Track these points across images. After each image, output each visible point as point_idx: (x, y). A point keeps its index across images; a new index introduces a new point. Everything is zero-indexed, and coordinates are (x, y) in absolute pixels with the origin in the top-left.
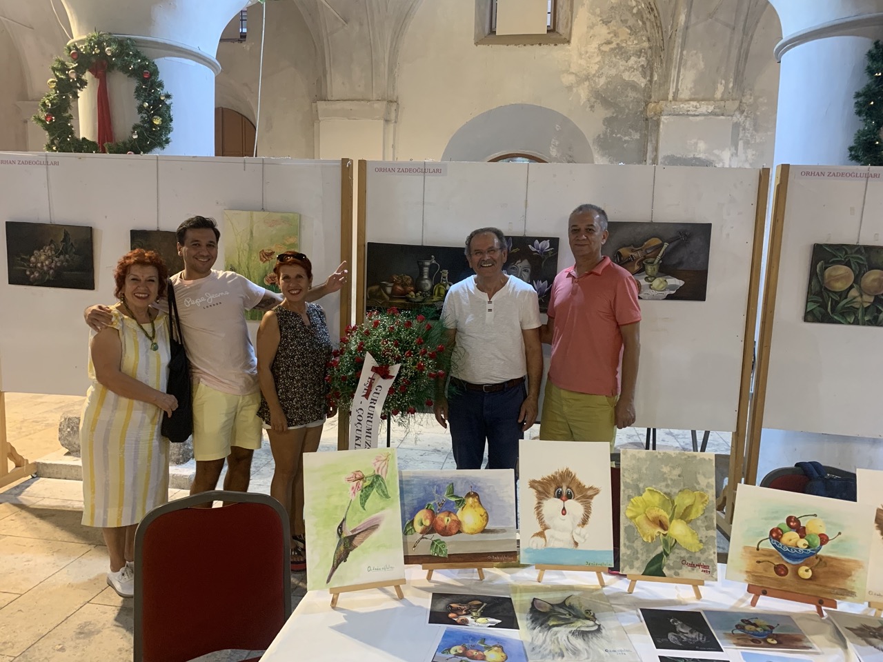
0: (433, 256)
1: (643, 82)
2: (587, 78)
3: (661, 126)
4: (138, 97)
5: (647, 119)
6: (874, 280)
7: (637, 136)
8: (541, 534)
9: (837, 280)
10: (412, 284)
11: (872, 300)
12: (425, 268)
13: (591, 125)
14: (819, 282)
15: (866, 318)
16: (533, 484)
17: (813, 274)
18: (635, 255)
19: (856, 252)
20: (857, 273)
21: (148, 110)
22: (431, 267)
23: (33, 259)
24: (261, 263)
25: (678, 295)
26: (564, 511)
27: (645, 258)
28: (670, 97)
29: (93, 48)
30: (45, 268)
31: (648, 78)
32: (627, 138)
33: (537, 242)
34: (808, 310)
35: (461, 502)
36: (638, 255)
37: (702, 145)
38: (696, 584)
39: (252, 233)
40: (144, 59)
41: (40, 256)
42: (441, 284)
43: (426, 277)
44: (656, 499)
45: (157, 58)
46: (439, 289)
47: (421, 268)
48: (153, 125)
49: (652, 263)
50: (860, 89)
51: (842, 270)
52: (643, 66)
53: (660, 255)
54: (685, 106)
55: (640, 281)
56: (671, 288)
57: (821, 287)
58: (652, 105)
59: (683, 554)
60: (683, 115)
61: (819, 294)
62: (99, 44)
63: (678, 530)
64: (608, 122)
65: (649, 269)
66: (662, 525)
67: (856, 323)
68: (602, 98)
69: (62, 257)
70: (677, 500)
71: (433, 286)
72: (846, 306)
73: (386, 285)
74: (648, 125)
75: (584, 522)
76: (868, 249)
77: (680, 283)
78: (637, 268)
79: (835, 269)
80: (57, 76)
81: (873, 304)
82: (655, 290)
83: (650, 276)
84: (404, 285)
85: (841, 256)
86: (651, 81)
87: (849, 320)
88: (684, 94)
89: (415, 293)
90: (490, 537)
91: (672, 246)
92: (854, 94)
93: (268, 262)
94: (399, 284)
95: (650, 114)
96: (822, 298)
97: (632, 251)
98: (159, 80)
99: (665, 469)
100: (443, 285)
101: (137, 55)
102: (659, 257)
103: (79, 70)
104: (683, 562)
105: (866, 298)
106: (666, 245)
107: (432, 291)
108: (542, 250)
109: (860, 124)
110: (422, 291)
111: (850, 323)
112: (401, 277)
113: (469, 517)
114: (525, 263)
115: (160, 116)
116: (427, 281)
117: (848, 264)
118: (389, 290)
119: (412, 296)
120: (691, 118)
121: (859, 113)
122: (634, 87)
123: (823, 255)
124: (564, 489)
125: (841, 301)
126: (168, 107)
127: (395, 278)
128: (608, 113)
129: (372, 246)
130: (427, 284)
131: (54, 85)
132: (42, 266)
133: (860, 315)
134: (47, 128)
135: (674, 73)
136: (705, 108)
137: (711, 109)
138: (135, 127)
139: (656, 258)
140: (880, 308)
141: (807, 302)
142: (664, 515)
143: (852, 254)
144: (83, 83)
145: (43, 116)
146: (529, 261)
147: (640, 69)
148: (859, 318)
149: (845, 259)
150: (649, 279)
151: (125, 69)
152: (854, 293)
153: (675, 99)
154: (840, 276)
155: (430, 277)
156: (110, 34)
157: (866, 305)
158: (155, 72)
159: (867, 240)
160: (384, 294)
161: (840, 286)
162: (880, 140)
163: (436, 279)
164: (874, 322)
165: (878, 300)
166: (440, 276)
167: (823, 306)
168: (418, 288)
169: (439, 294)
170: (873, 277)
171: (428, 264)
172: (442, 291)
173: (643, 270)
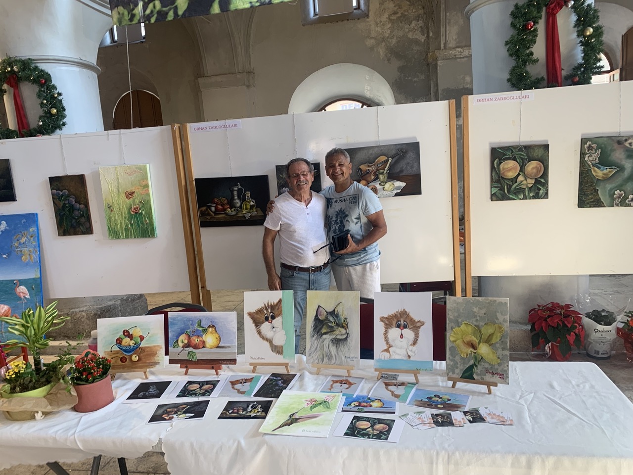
0: (238, 183)
1: (423, 39)
2: (383, 40)
3: (439, 68)
4: (39, 97)
5: (428, 64)
6: (533, 168)
7: (422, 77)
9: (509, 170)
10: (228, 204)
11: (533, 182)
12: (235, 192)
14: (497, 173)
15: (531, 195)
17: (493, 168)
18: (371, 169)
19: (519, 151)
20: (521, 164)
21: (47, 105)
22: (239, 191)
24: (127, 199)
25: (403, 193)
27: (378, 170)
28: (442, 47)
29: (6, 67)
31: (426, 35)
32: (416, 79)
34: (492, 193)
36: (373, 168)
39: (118, 182)
40: (40, 71)
42: (247, 201)
43: (236, 198)
46: (246, 205)
47: (232, 191)
48: (51, 114)
49: (383, 173)
50: (508, 38)
51: (511, 164)
52: (421, 27)
53: (387, 167)
54: (453, 52)
55: (376, 186)
56: (398, 188)
57: (499, 177)
58: (431, 54)
60: (452, 58)
61: (498, 181)
64: (401, 69)
65: (381, 177)
67: (525, 198)
68: (396, 53)
71: (242, 204)
72: (517, 188)
73: (211, 206)
74: (429, 68)
76: (528, 148)
77: (403, 184)
78: (373, 177)
79: (506, 163)
81: (534, 184)
82: (386, 190)
83: (383, 182)
84: (222, 205)
85: (509, 153)
86: (428, 37)
87: (520, 197)
88: (452, 43)
89: (231, 209)
91: (394, 159)
92: (504, 42)
93: (131, 199)
94: (219, 205)
95: (430, 60)
96: (501, 184)
97: (368, 166)
98: (52, 84)
100: (248, 202)
101: (35, 69)
102: (386, 169)
105: (529, 181)
106: (390, 161)
107: (241, 207)
109: (512, 63)
110: (235, 207)
111: (521, 199)
112: (220, 199)
115: (56, 108)
116: (237, 201)
117: (515, 159)
118: (213, 209)
119: (229, 211)
120: (458, 60)
121: (511, 55)
122: (417, 42)
123: (498, 154)
125: (513, 184)
126: (61, 101)
127: (216, 200)
128: (401, 63)
129: (197, 181)
133: (527, 193)
138: (40, 118)
139: (385, 169)
140: (539, 187)
141: (491, 188)
143: (516, 152)
147: (420, 29)
148: (527, 195)
149: (512, 156)
150: (382, 184)
151: (28, 79)
152: (521, 178)
153: (445, 48)
154: (510, 168)
155: (239, 198)
157: (530, 186)
158: (50, 80)
159: (525, 141)
160: (210, 212)
161: (511, 175)
162: (527, 72)
163: (243, 199)
164: (537, 196)
165: (537, 181)
166: (245, 195)
167: (502, 189)
168: (232, 206)
169: (246, 209)
170: (532, 166)
171: (236, 189)
172: (248, 207)
173: (377, 178)
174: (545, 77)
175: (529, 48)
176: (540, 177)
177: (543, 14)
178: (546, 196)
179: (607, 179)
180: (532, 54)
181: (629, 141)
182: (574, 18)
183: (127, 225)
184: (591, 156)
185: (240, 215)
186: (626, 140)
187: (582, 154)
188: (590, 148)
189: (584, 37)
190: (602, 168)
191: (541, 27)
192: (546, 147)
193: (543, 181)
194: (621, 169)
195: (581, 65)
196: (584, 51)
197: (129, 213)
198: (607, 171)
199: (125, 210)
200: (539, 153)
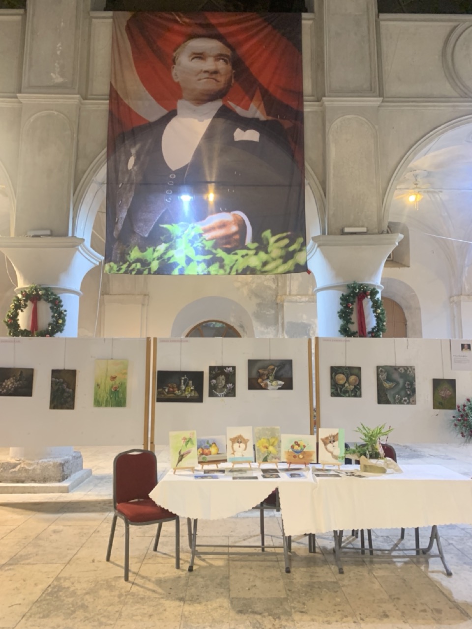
0: (185, 376)
1: (274, 286)
2: (247, 284)
3: (285, 307)
4: (52, 311)
5: (277, 304)
6: (353, 380)
7: (273, 312)
8: (233, 454)
9: (341, 380)
10: (176, 387)
11: (353, 387)
12: (182, 380)
13: (250, 306)
14: (334, 381)
15: (353, 394)
16: (231, 439)
17: (332, 378)
18: (265, 372)
19: (346, 369)
20: (347, 377)
21: (56, 317)
22: (185, 380)
23: (4, 384)
24: (111, 381)
25: (283, 388)
26: (240, 447)
27: (269, 373)
28: (288, 293)
29: (33, 292)
30: (10, 388)
31: (276, 284)
32: (268, 313)
33: (227, 368)
34: (332, 392)
35: (211, 446)
37: (305, 317)
38: (276, 463)
39: (107, 369)
40: (55, 295)
41: (8, 382)
43: (182, 384)
44: (265, 441)
45: (60, 294)
46: (188, 389)
47: (180, 380)
48: (57, 322)
49: (271, 375)
50: (339, 310)
51: (341, 376)
52: (273, 278)
54: (295, 298)
55: (268, 383)
56: (280, 385)
57: (335, 383)
58: (279, 297)
59: (273, 455)
60: (294, 302)
62: (36, 289)
63: (271, 449)
64: (259, 305)
65: (271, 378)
66: (267, 448)
67: (349, 396)
68: (255, 294)
69: (18, 383)
70: (270, 441)
71: (185, 388)
72: (345, 390)
73: (165, 388)
74: (278, 306)
75: (245, 449)
76: (350, 368)
77: (282, 383)
78: (266, 377)
79: (339, 376)
80: (15, 303)
81: (354, 389)
82: (273, 386)
83: (271, 381)
84: (173, 388)
85: (340, 371)
86: (278, 285)
87: (346, 395)
88: (294, 292)
89: (178, 390)
90: (219, 455)
91: (279, 368)
92: (337, 312)
93: (114, 381)
94: (171, 388)
95: (279, 301)
96: (336, 387)
99: (267, 432)
100: (190, 387)
101: (52, 294)
102: (274, 373)
103: (25, 301)
104: (273, 457)
105: (351, 386)
106: (276, 368)
107: (185, 390)
108: (229, 371)
109: (342, 322)
110: (181, 390)
111: (347, 397)
112: (172, 384)
113: (213, 450)
114: (223, 377)
115: (62, 319)
117: (343, 374)
118: (167, 390)
119: (176, 393)
120: (298, 303)
121: (340, 318)
122: (270, 288)
123: (335, 370)
124: (240, 440)
125: (343, 388)
126: (65, 315)
127: (169, 385)
128: (259, 301)
129: (159, 372)
130: (183, 387)
131: (13, 307)
132: (8, 387)
133: (350, 393)
134: (8, 325)
135: (288, 283)
136: (304, 299)
137: (307, 299)
138: (50, 324)
139: (272, 373)
140: (357, 390)
141: (331, 389)
142: (267, 445)
143: (344, 370)
144: (26, 306)
145: (7, 320)
146: (225, 376)
147: (272, 280)
149: (342, 372)
151: (47, 300)
152: (347, 385)
153: (290, 294)
154: (341, 378)
155: (184, 384)
156: (40, 285)
157: (352, 389)
158: (61, 301)
159: (349, 364)
160: (164, 392)
161: (342, 382)
162: (349, 328)
163: (187, 385)
164: (355, 396)
165: (355, 387)
166: (188, 383)
167: (337, 390)
168: (179, 388)
169: (188, 391)
170: (352, 378)
171: (183, 378)
172: (190, 390)
173: (268, 378)
174: (358, 332)
175: (349, 316)
176: (357, 385)
177: (356, 300)
178: (360, 396)
179: (391, 389)
180: (351, 319)
181: (401, 369)
182: (371, 303)
183: (107, 398)
184: (382, 376)
185: (184, 395)
186: (399, 368)
187: (378, 375)
188: (381, 371)
189: (377, 313)
190: (388, 382)
191: (355, 307)
192: (359, 369)
193: (358, 387)
194: (398, 383)
195: (375, 327)
196: (377, 320)
197: (111, 390)
198: (391, 384)
199: (108, 388)
200: (356, 371)
